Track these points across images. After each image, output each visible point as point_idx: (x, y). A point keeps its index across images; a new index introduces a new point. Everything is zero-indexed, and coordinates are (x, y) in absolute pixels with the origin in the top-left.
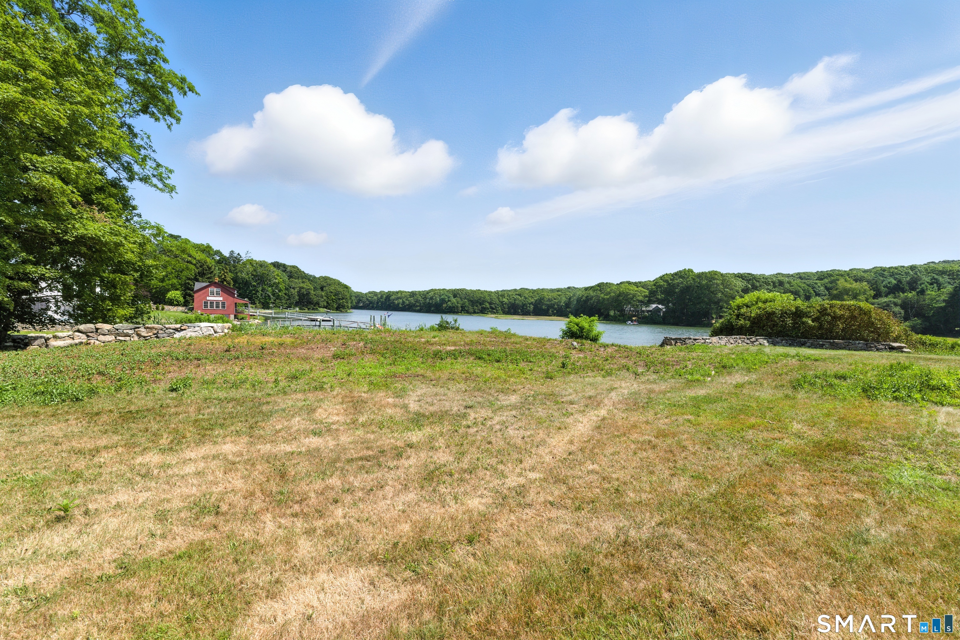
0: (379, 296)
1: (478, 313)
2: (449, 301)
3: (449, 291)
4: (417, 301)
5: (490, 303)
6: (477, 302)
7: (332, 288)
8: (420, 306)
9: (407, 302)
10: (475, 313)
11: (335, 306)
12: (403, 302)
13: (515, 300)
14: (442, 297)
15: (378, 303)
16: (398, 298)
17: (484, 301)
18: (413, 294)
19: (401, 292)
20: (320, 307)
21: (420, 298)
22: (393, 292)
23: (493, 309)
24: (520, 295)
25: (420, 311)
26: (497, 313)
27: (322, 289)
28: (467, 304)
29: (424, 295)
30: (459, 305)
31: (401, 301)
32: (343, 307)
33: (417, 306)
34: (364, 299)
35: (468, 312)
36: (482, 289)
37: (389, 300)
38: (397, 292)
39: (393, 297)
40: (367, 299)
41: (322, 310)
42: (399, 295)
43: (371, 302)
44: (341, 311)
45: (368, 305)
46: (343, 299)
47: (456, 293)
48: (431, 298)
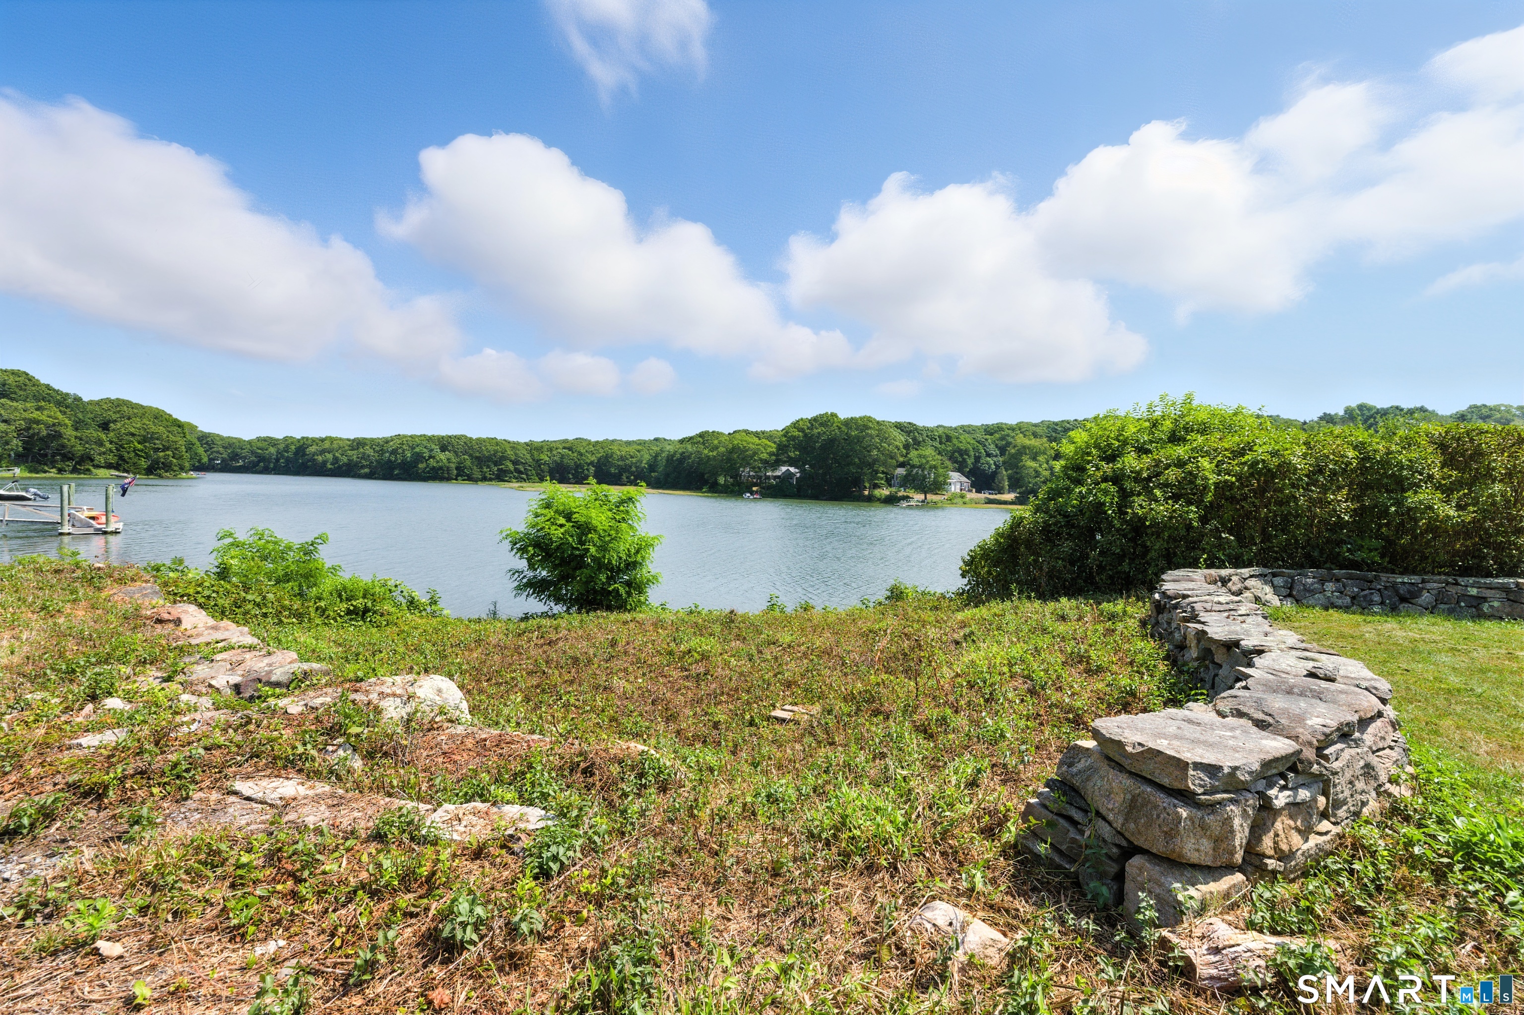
0: (282, 446)
1: (491, 480)
2: (430, 457)
3: (430, 439)
4: (364, 457)
5: (515, 463)
6: (489, 459)
7: (134, 427)
8: (369, 466)
9: (345, 459)
10: (484, 479)
11: (144, 463)
12: (336, 460)
13: (562, 457)
14: (417, 450)
15: (277, 460)
16: (323, 452)
17: (504, 458)
18: (359, 443)
19: (332, 440)
20: (98, 467)
21: (370, 452)
22: (314, 441)
23: (520, 472)
24: (570, 449)
25: (370, 476)
26: (528, 479)
27: (105, 426)
28: (468, 463)
29: (380, 445)
30: (453, 466)
31: (329, 456)
32: (167, 467)
33: (363, 467)
34: (244, 453)
35: (470, 479)
36: (500, 437)
37: (304, 454)
38: (322, 440)
39: (313, 449)
40: (253, 452)
41: (102, 472)
42: (327, 445)
43: (261, 459)
44: (160, 477)
45: (256, 464)
46: (166, 449)
47: (445, 443)
48: (394, 452)
